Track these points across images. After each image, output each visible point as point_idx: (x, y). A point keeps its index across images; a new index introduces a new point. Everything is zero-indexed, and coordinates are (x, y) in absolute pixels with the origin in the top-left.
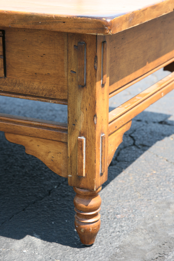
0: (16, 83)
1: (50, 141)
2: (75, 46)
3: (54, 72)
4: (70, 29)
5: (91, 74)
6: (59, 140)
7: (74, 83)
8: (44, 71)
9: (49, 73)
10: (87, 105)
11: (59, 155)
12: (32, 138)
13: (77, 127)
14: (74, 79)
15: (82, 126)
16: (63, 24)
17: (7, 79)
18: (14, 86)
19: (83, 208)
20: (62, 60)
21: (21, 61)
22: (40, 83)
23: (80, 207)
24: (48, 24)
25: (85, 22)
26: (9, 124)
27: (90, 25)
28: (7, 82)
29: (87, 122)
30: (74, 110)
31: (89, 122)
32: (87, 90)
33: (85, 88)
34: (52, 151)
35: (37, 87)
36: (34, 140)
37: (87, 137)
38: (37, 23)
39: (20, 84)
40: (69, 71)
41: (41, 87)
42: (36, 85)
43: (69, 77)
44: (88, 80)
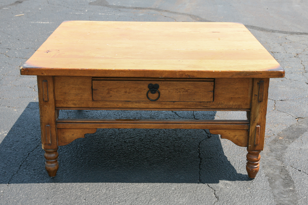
0: (219, 104)
1: (236, 130)
2: (258, 83)
3: (243, 96)
4: (264, 76)
5: (265, 95)
6: (242, 129)
7: (256, 100)
8: (237, 96)
9: (240, 96)
10: (262, 110)
11: (241, 136)
12: (226, 130)
13: (255, 121)
14: (256, 98)
15: (258, 120)
16: (260, 75)
17: (214, 102)
18: (218, 105)
19: (256, 160)
20: (248, 90)
21: (223, 92)
22: (234, 102)
23: (254, 160)
24: (252, 75)
25: (273, 73)
26: (213, 125)
27: (275, 74)
28: (214, 104)
29: (262, 118)
30: (255, 113)
31: (263, 118)
32: (263, 103)
33: (262, 102)
34: (237, 135)
35: (232, 104)
36: (227, 131)
37: (261, 125)
38: (246, 75)
39: (222, 104)
40: (254, 95)
41: (234, 104)
42: (231, 103)
43: (253, 98)
44: (264, 98)
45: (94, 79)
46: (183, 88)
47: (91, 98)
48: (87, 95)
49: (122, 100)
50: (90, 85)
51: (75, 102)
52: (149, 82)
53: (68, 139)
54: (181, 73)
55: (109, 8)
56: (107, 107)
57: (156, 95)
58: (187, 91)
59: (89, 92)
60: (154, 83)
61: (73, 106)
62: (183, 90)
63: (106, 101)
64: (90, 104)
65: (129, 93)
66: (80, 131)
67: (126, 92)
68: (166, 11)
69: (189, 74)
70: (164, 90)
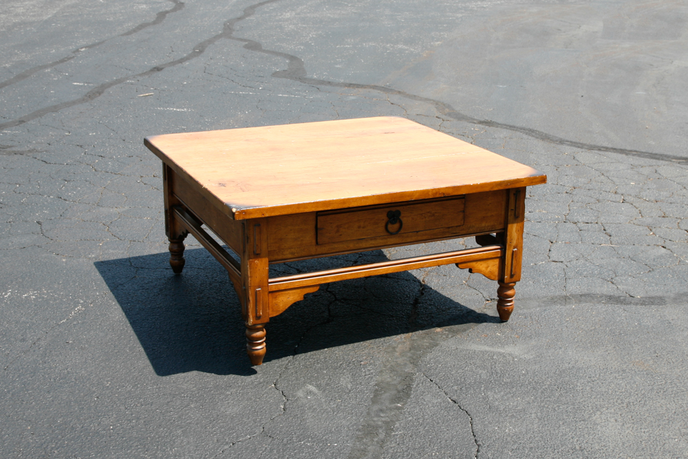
0: (470, 227)
2: (514, 195)
3: (496, 213)
5: (522, 208)
6: (496, 256)
7: (512, 217)
8: (489, 214)
10: (519, 228)
12: (477, 261)
13: (512, 244)
14: (512, 214)
15: (515, 242)
17: (464, 226)
18: (469, 229)
20: (502, 205)
21: (474, 211)
23: (510, 296)
26: (463, 256)
28: (464, 228)
30: (511, 233)
31: (520, 238)
33: (518, 218)
36: (479, 262)
37: (518, 248)
38: (507, 185)
39: (473, 227)
40: (510, 210)
41: (487, 225)
42: (483, 225)
43: (509, 214)
44: (521, 212)
45: (318, 214)
46: (428, 212)
47: (314, 241)
48: (309, 238)
49: (354, 238)
50: (314, 223)
51: (293, 250)
52: (388, 210)
53: (281, 306)
54: (434, 192)
55: (303, 84)
56: (334, 251)
57: (396, 226)
58: (433, 215)
59: (312, 233)
60: (394, 209)
61: (290, 256)
62: (429, 214)
63: (334, 243)
64: (313, 250)
65: (363, 228)
66: (299, 291)
67: (359, 227)
68: (399, 92)
69: (443, 191)
70: (407, 218)
